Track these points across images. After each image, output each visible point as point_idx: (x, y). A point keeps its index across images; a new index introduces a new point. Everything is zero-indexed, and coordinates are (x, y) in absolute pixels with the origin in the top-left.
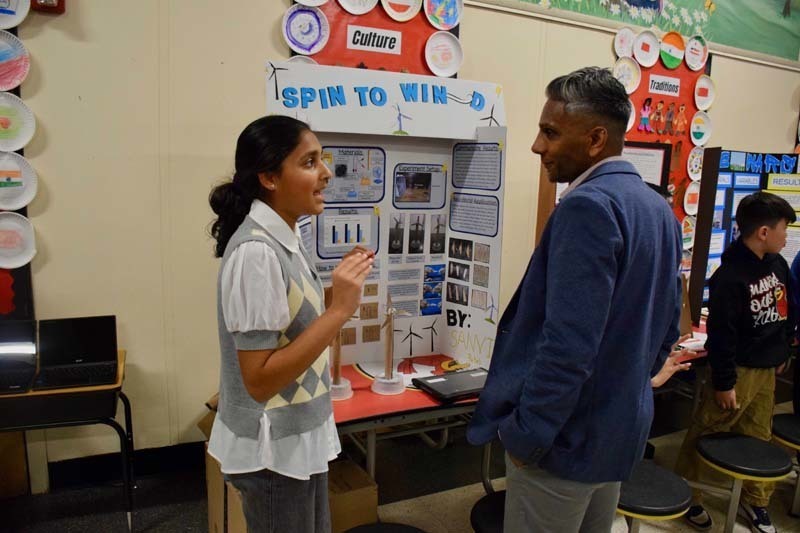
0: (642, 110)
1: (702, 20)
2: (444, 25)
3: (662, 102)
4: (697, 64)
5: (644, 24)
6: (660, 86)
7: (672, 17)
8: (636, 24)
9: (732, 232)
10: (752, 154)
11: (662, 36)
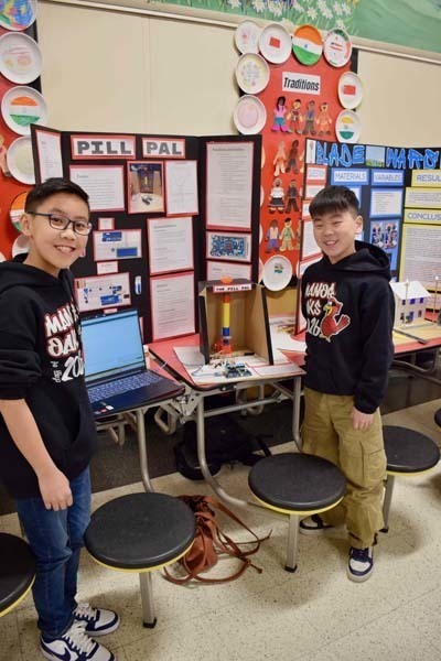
0: (275, 111)
1: (344, 13)
2: (16, 25)
3: (298, 101)
4: (340, 59)
5: (272, 17)
6: (296, 84)
7: (307, 10)
8: (263, 17)
9: (372, 233)
10: (394, 148)
11: (295, 30)
